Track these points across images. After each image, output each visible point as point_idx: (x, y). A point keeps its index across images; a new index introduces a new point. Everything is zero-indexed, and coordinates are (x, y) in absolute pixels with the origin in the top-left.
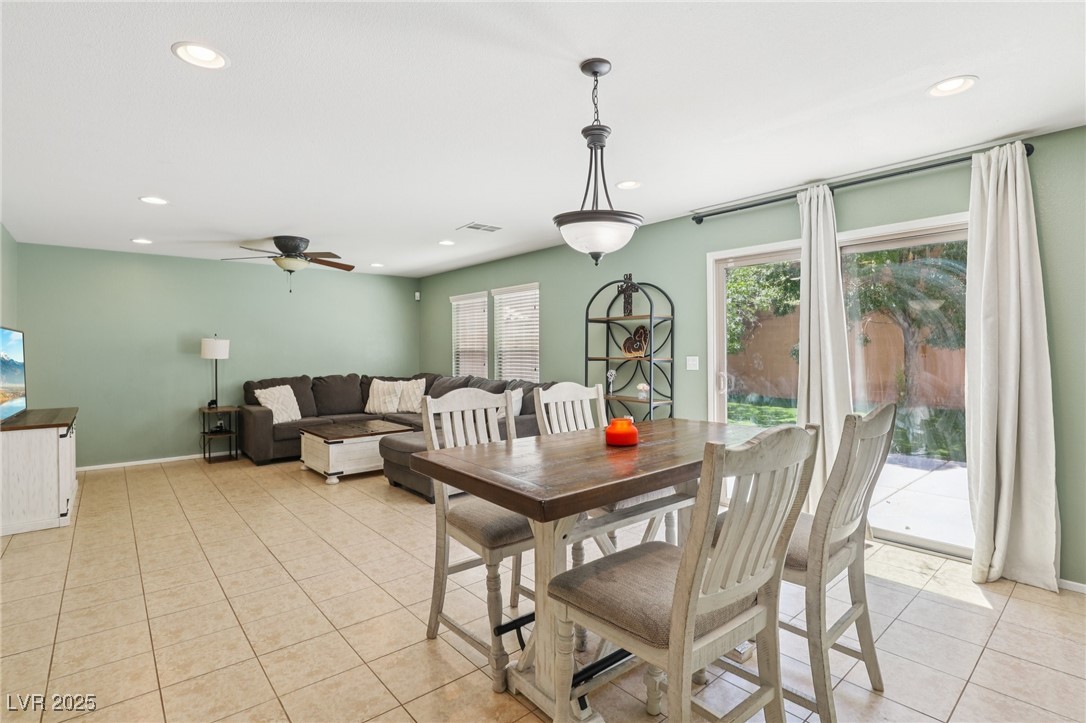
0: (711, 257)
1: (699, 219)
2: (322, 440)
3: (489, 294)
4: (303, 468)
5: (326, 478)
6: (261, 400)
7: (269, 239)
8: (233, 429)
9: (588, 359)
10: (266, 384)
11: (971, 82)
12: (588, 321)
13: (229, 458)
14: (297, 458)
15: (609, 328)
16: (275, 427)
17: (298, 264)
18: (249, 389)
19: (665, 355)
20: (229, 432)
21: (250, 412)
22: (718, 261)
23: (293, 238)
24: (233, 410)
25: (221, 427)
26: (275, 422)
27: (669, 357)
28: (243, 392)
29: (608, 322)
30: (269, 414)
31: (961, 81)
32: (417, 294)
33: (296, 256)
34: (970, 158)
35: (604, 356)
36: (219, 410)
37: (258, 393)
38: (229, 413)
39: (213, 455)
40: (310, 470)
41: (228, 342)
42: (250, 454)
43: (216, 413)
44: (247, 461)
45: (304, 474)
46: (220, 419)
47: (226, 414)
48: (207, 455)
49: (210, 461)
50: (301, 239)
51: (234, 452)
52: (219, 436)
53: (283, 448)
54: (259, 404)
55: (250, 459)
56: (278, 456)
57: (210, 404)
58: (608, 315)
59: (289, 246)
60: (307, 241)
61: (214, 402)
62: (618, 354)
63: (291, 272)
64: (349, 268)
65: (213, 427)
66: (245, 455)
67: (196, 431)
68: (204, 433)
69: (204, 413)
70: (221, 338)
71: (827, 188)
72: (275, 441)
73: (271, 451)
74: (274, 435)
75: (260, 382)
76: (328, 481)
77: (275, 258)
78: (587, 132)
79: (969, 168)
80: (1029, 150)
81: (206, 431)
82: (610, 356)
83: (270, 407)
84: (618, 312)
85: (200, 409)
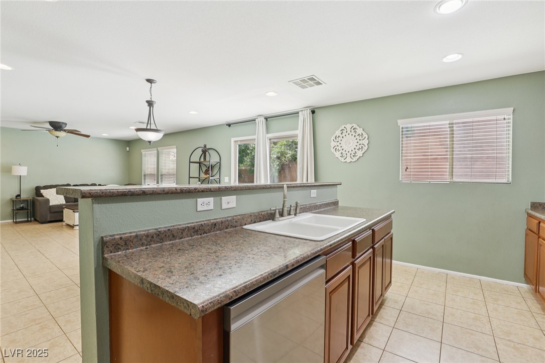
0: (233, 140)
1: (229, 125)
2: (72, 211)
3: (157, 150)
4: (64, 224)
5: (74, 227)
6: (44, 194)
7: (47, 122)
8: (29, 208)
9: (190, 177)
10: (46, 187)
11: (276, 94)
12: (190, 162)
13: (28, 221)
14: (62, 221)
15: (200, 165)
16: (50, 206)
17: (61, 134)
18: (38, 189)
19: (217, 176)
20: (28, 209)
21: (38, 200)
22: (235, 141)
23: (59, 123)
24: (29, 199)
25: (23, 207)
26: (51, 204)
27: (219, 177)
28: (35, 191)
29: (200, 163)
30: (48, 201)
31: (274, 93)
32: (128, 148)
33: (60, 130)
34: (298, 113)
35: (198, 176)
36: (21, 199)
37: (42, 191)
38: (27, 201)
39: (17, 220)
40: (68, 225)
41: (26, 168)
42: (38, 219)
43: (20, 201)
44: (37, 222)
45: (64, 227)
46: (22, 204)
47: (26, 201)
48: (15, 220)
49: (16, 223)
50: (63, 123)
51: (29, 219)
52: (22, 211)
53: (55, 216)
54: (43, 196)
55: (38, 221)
56: (53, 220)
57: (16, 196)
58: (200, 160)
59: (57, 126)
60: (66, 124)
61: (19, 195)
62: (203, 176)
63: (58, 137)
64: (88, 136)
65: (18, 207)
66: (35, 220)
67: (9, 209)
68: (13, 210)
69: (13, 201)
70: (23, 166)
71: (263, 118)
72: (50, 213)
73: (49, 217)
74: (50, 211)
75: (44, 187)
76: (74, 228)
77: (49, 130)
78: (147, 102)
79: (298, 116)
80: (313, 112)
81: (14, 209)
82: (201, 176)
83: (48, 198)
84: (202, 160)
85: (11, 199)
